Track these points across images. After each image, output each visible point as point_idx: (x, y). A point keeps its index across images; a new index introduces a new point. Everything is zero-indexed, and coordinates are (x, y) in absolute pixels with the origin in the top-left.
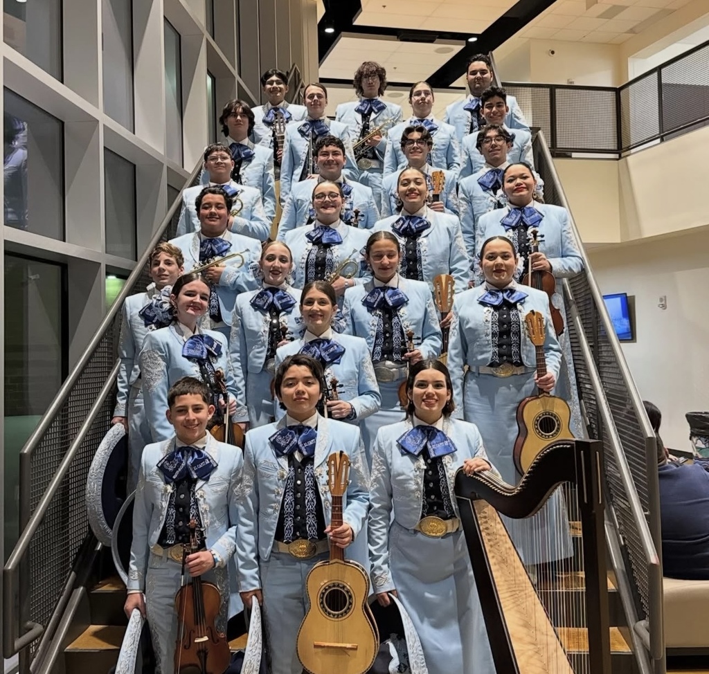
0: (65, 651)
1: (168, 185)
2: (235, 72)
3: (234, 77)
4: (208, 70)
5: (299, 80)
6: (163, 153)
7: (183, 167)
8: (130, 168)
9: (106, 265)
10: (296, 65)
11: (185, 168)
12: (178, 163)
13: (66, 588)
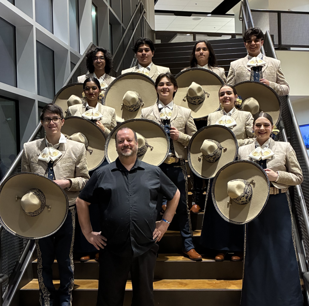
0: (20, 290)
1: (71, 62)
2: (108, 4)
3: (107, 7)
4: (92, 2)
5: (143, 9)
6: (68, 45)
7: (80, 53)
8: (51, 53)
9: (38, 101)
10: (141, 1)
11: (81, 54)
12: (77, 50)
13: (21, 259)
